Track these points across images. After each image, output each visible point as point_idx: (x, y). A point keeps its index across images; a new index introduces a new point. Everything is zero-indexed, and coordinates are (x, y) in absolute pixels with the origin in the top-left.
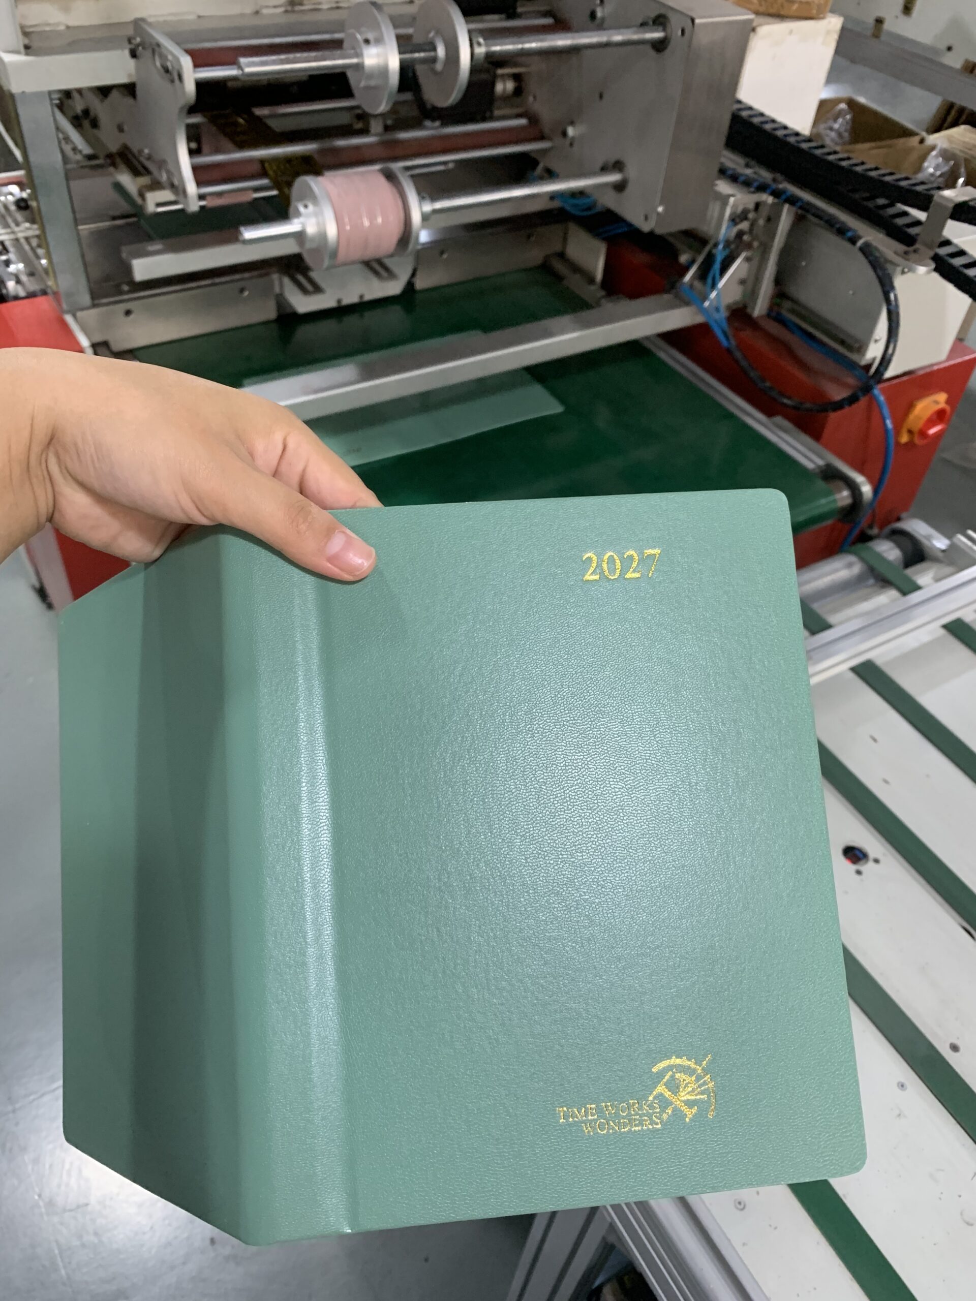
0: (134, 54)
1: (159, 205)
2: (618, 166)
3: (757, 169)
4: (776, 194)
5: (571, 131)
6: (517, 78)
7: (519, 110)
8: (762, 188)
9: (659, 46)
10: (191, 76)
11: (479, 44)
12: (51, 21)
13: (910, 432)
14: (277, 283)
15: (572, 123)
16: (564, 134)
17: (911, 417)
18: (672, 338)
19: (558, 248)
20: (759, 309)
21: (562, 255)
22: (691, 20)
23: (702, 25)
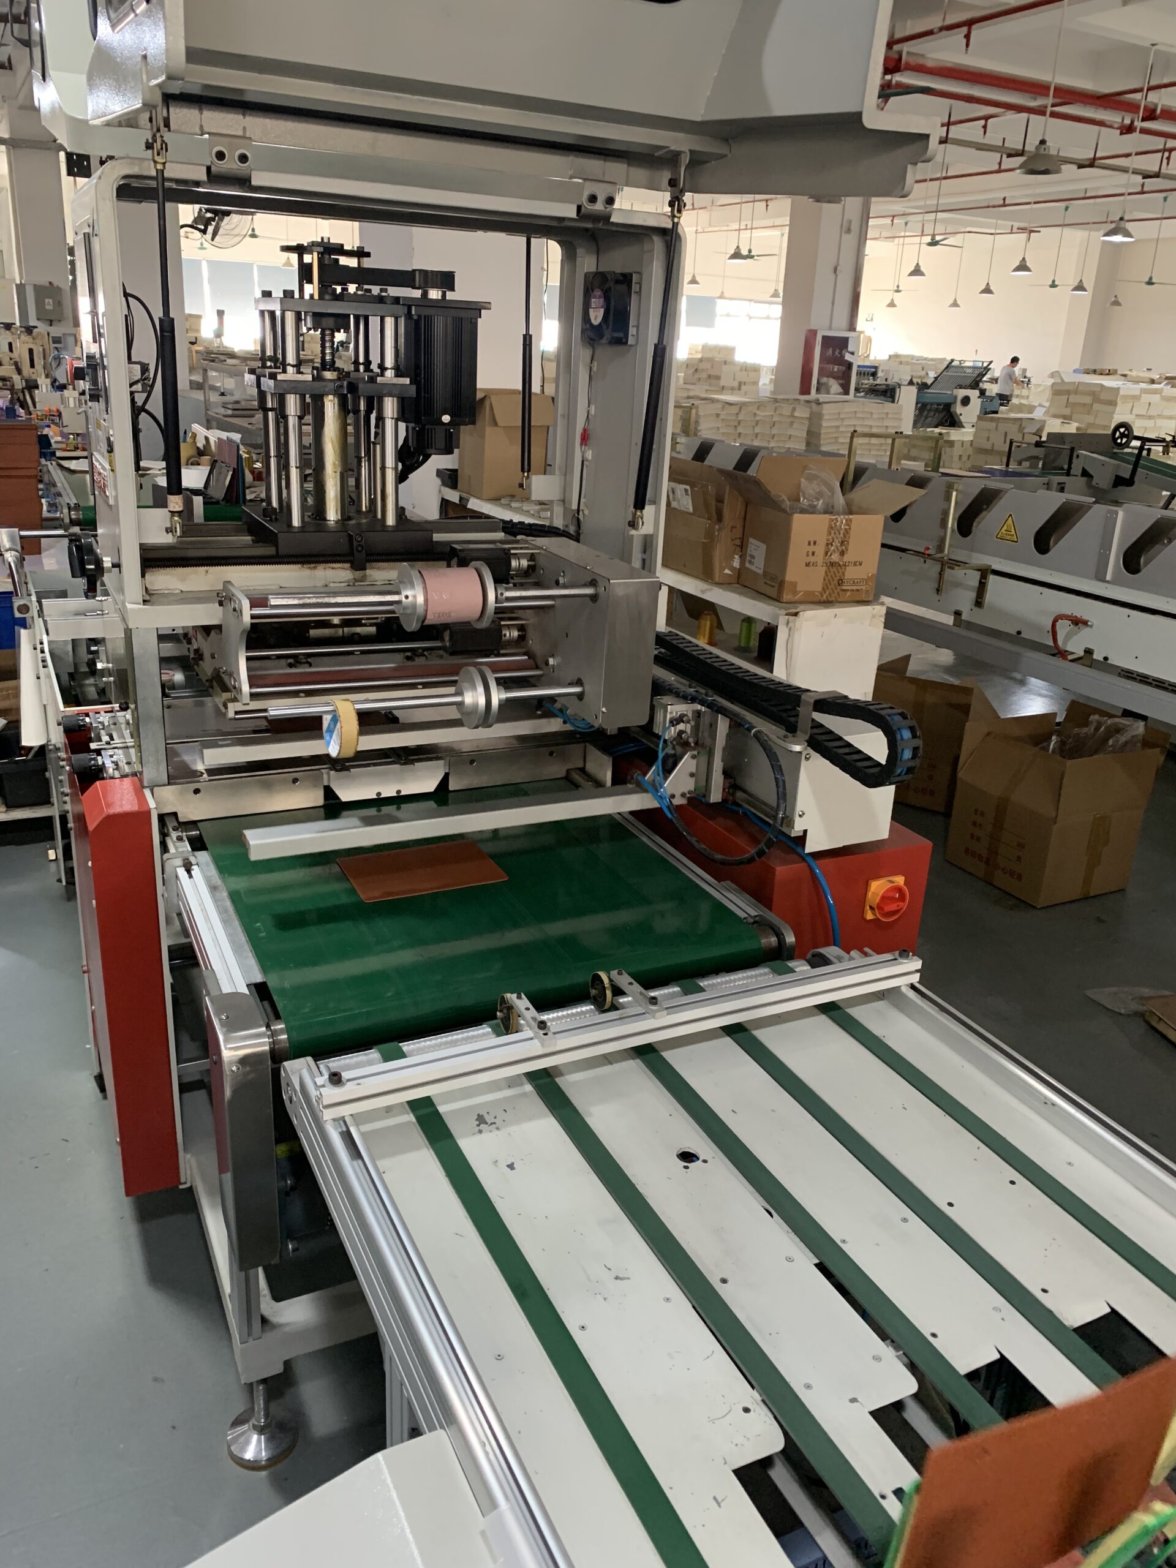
0: (221, 604)
1: (236, 713)
2: (579, 682)
3: (698, 689)
4: (710, 706)
5: (551, 661)
7: (524, 650)
8: (693, 700)
9: (594, 598)
10: (247, 613)
12: (171, 587)
13: (871, 908)
14: (325, 776)
15: (553, 656)
16: (547, 663)
17: (870, 894)
18: (640, 815)
19: (581, 765)
20: (716, 796)
21: (583, 771)
22: (609, 580)
23: (618, 584)
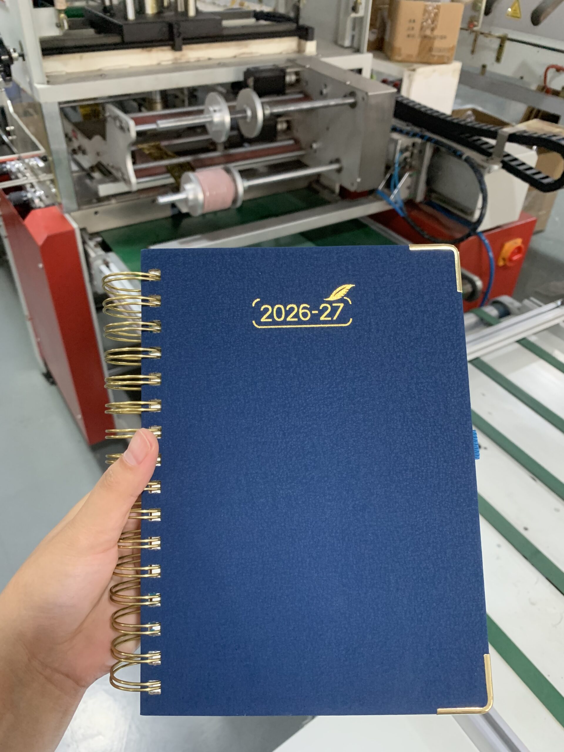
3: (413, 127)
4: (422, 137)
5: (315, 146)
6: (288, 122)
7: (290, 137)
9: (353, 105)
10: (134, 129)
11: (267, 109)
13: (504, 259)
15: (315, 141)
16: (311, 147)
17: (504, 251)
20: (420, 197)
21: (318, 182)
22: (367, 93)
23: (372, 96)
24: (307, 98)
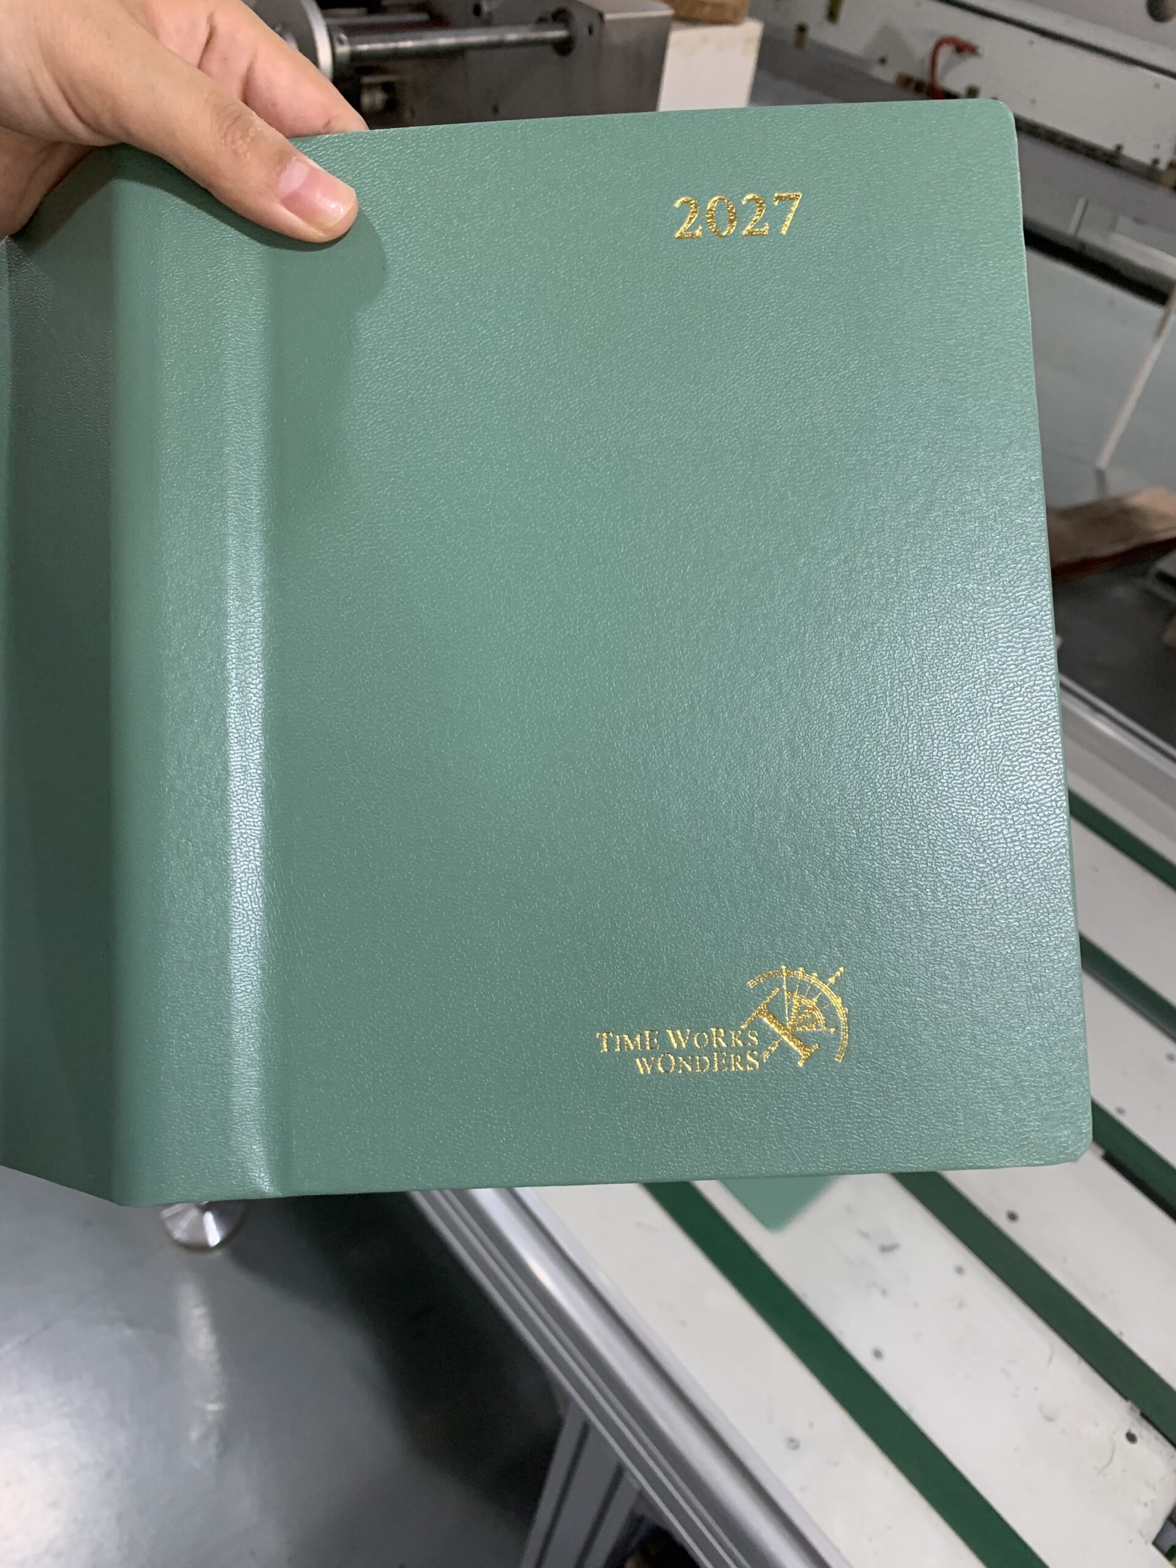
6: (387, 87)
9: (563, 47)
11: (341, 42)
22: (601, 16)
23: (615, 22)
24: (438, 21)
